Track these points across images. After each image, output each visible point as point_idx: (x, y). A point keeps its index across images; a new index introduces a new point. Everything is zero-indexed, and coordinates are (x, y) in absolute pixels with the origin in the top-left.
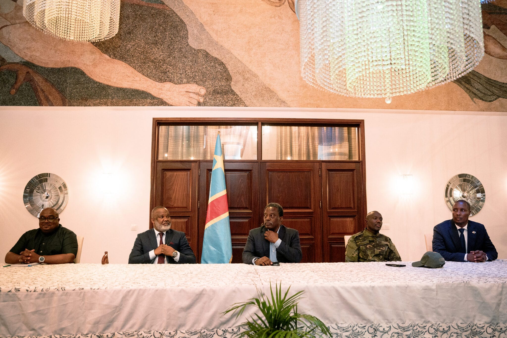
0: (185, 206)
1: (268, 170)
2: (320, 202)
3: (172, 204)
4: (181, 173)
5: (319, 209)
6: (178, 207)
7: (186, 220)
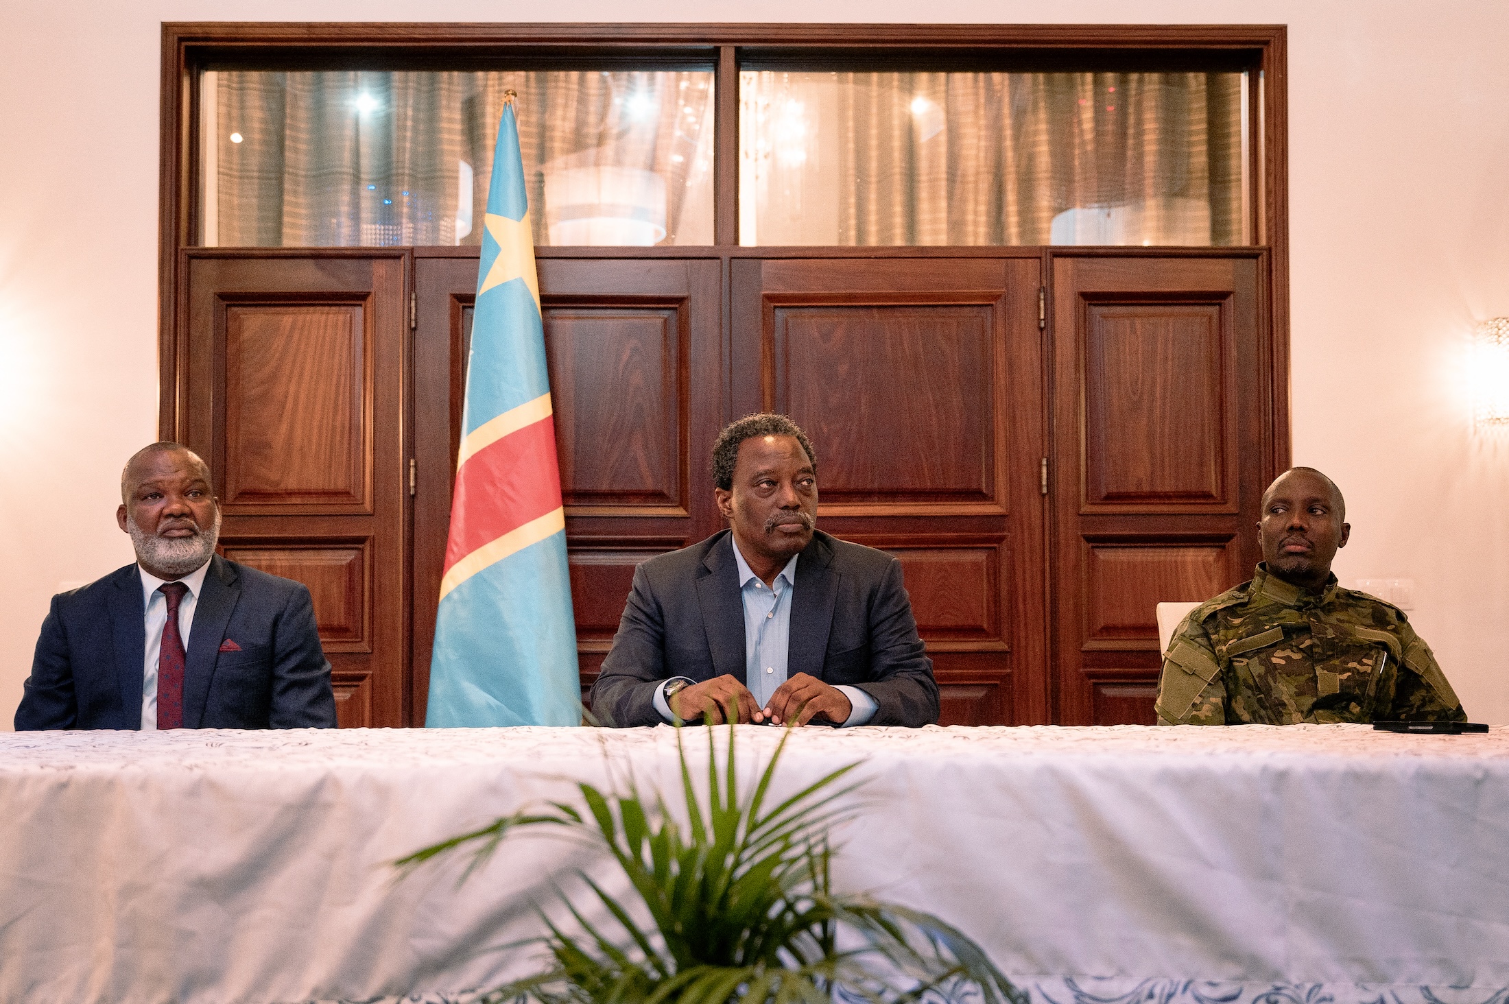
0: (341, 485)
1: (770, 298)
2: (1040, 466)
3: (274, 476)
4: (316, 317)
5: (1035, 503)
6: (309, 493)
7: (345, 557)
